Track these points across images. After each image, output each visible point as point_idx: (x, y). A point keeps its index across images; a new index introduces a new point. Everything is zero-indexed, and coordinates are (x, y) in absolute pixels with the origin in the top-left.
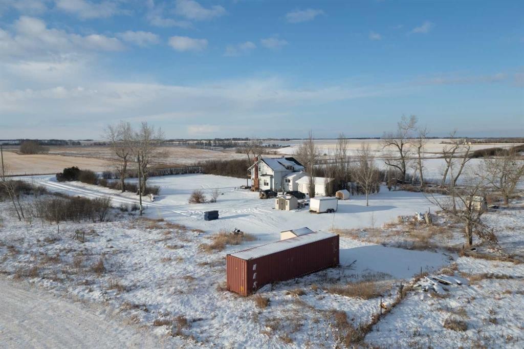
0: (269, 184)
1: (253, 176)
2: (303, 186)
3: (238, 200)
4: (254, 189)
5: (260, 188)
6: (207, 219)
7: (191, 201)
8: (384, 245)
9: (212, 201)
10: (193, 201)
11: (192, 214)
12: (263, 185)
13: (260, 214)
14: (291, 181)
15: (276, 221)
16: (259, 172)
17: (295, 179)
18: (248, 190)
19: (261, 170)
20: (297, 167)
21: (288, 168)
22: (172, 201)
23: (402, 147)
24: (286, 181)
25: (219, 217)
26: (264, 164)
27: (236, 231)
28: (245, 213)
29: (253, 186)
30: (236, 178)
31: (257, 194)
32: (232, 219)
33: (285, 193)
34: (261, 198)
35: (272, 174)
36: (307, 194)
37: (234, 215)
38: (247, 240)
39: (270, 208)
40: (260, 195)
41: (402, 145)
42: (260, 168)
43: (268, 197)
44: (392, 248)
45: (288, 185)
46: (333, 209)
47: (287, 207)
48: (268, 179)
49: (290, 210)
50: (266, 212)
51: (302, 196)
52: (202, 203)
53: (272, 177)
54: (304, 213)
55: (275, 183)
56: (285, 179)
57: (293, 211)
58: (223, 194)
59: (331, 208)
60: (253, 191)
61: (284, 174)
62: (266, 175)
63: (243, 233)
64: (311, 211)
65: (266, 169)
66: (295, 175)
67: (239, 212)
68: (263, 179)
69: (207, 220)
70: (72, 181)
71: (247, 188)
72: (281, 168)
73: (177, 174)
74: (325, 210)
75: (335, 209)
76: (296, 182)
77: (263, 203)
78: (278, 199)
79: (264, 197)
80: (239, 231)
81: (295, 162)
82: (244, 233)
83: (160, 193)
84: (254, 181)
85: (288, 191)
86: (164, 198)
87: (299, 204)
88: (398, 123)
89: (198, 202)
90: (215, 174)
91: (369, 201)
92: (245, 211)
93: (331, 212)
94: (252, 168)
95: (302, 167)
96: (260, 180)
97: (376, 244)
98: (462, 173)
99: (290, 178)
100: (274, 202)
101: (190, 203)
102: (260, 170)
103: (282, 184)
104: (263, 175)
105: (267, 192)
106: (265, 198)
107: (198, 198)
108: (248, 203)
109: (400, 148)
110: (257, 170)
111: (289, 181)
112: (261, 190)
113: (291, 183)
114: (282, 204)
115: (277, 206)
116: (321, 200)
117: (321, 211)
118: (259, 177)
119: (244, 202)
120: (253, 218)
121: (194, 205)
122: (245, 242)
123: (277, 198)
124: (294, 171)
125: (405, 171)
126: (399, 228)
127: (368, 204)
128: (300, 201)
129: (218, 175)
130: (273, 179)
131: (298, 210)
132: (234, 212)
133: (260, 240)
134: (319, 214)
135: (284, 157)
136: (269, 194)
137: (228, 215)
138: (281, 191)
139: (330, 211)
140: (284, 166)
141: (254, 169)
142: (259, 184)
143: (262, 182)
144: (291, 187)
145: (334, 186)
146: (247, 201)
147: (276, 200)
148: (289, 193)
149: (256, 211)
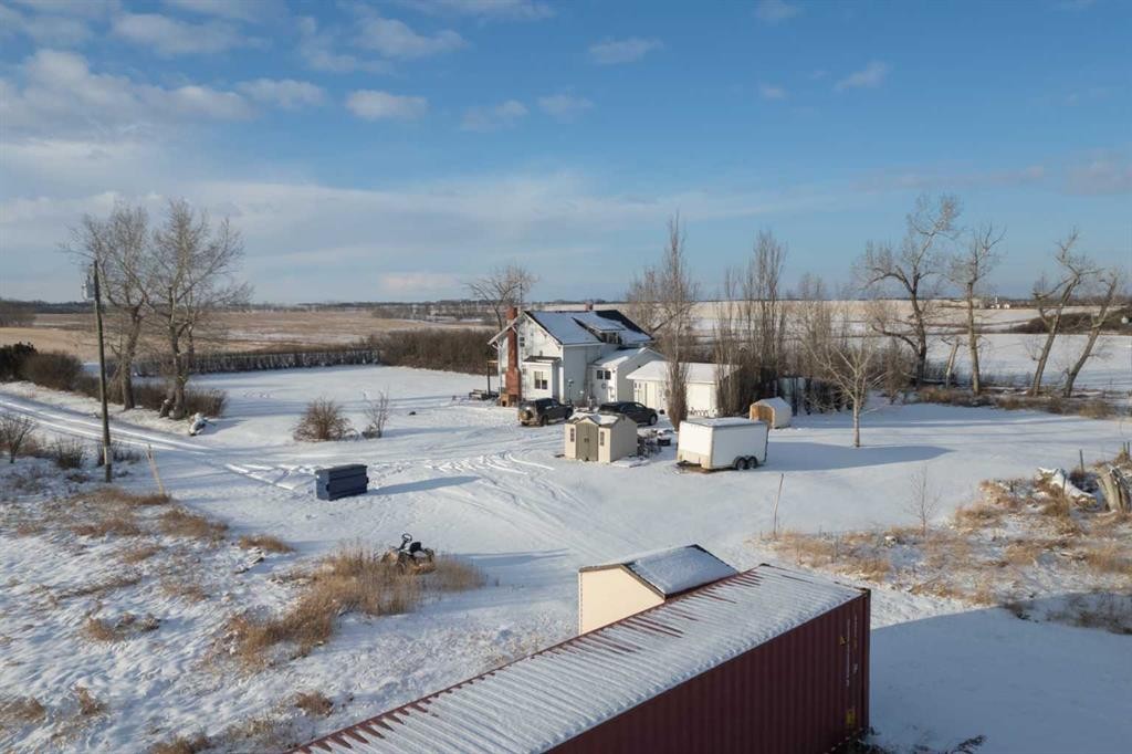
0: (550, 385)
1: (503, 363)
2: (650, 386)
3: (453, 430)
4: (506, 399)
5: (524, 395)
6: (327, 494)
7: (302, 434)
8: (1017, 610)
9: (368, 435)
10: (306, 433)
11: (285, 476)
12: (533, 386)
13: (511, 475)
14: (613, 376)
15: (564, 502)
16: (520, 350)
17: (624, 370)
18: (489, 402)
19: (527, 343)
20: (628, 336)
21: (603, 338)
22: (250, 435)
23: (915, 284)
24: (600, 375)
25: (370, 486)
26: (535, 325)
27: (408, 546)
28: (463, 473)
29: (504, 391)
30: (466, 375)
31: (513, 412)
32: (411, 495)
33: (596, 409)
34: (524, 424)
35: (560, 354)
36: (662, 412)
37: (427, 478)
38: (443, 588)
39: (550, 455)
40: (521, 415)
41: (917, 278)
42: (523, 339)
43: (544, 421)
44: (1054, 625)
45: (604, 386)
46: (753, 458)
47: (604, 452)
48: (546, 370)
49: (612, 461)
50: (534, 469)
51: (646, 416)
52: (334, 439)
53: (556, 362)
54: (658, 470)
55: (565, 381)
56: (595, 369)
57: (623, 465)
58: (413, 413)
59: (746, 452)
60: (504, 404)
61: (591, 355)
62: (541, 357)
63: (430, 554)
64: (684, 465)
65: (540, 341)
66: (625, 358)
67: (445, 468)
68: (531, 370)
69: (323, 499)
70: (11, 381)
71: (488, 396)
72: (583, 338)
73: (314, 364)
74: (729, 462)
75: (760, 458)
76: (628, 377)
77: (528, 439)
78: (574, 426)
79: (534, 420)
80: (416, 547)
81: (623, 323)
82: (438, 554)
83: (227, 411)
84: (507, 376)
85: (604, 402)
86: (231, 424)
87: (640, 440)
88: (909, 217)
89: (325, 436)
90: (412, 366)
91: (861, 429)
92: (465, 465)
93: (746, 468)
94: (501, 339)
95: (642, 337)
96: (525, 371)
97: (979, 607)
98: (1092, 351)
99: (611, 365)
100: (562, 435)
101: (295, 438)
102: (523, 345)
103: (587, 384)
104: (532, 359)
105: (541, 405)
106: (535, 425)
107: (323, 425)
108: (479, 439)
109: (912, 286)
110: (515, 342)
111: (608, 376)
112: (525, 400)
113: (612, 383)
114: (587, 440)
115: (570, 449)
116: (716, 428)
117: (717, 464)
118: (520, 363)
119: (469, 437)
120: (486, 489)
121: (310, 445)
122: (429, 599)
123: (571, 422)
124: (622, 348)
125: (924, 350)
126: (1014, 527)
127: (858, 441)
128: (642, 432)
129: (420, 367)
130: (561, 370)
131: (637, 461)
132: (426, 469)
133: (497, 584)
134: (710, 476)
135: (591, 308)
136: (548, 413)
137: (404, 478)
138: (583, 404)
139: (746, 463)
140: (592, 331)
141: (506, 341)
142: (520, 386)
143: (528, 379)
144: (614, 392)
145: (743, 387)
146: (478, 434)
147: (568, 427)
148: (606, 408)
149: (500, 466)
